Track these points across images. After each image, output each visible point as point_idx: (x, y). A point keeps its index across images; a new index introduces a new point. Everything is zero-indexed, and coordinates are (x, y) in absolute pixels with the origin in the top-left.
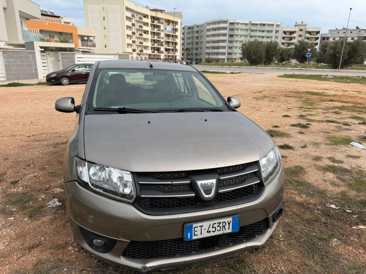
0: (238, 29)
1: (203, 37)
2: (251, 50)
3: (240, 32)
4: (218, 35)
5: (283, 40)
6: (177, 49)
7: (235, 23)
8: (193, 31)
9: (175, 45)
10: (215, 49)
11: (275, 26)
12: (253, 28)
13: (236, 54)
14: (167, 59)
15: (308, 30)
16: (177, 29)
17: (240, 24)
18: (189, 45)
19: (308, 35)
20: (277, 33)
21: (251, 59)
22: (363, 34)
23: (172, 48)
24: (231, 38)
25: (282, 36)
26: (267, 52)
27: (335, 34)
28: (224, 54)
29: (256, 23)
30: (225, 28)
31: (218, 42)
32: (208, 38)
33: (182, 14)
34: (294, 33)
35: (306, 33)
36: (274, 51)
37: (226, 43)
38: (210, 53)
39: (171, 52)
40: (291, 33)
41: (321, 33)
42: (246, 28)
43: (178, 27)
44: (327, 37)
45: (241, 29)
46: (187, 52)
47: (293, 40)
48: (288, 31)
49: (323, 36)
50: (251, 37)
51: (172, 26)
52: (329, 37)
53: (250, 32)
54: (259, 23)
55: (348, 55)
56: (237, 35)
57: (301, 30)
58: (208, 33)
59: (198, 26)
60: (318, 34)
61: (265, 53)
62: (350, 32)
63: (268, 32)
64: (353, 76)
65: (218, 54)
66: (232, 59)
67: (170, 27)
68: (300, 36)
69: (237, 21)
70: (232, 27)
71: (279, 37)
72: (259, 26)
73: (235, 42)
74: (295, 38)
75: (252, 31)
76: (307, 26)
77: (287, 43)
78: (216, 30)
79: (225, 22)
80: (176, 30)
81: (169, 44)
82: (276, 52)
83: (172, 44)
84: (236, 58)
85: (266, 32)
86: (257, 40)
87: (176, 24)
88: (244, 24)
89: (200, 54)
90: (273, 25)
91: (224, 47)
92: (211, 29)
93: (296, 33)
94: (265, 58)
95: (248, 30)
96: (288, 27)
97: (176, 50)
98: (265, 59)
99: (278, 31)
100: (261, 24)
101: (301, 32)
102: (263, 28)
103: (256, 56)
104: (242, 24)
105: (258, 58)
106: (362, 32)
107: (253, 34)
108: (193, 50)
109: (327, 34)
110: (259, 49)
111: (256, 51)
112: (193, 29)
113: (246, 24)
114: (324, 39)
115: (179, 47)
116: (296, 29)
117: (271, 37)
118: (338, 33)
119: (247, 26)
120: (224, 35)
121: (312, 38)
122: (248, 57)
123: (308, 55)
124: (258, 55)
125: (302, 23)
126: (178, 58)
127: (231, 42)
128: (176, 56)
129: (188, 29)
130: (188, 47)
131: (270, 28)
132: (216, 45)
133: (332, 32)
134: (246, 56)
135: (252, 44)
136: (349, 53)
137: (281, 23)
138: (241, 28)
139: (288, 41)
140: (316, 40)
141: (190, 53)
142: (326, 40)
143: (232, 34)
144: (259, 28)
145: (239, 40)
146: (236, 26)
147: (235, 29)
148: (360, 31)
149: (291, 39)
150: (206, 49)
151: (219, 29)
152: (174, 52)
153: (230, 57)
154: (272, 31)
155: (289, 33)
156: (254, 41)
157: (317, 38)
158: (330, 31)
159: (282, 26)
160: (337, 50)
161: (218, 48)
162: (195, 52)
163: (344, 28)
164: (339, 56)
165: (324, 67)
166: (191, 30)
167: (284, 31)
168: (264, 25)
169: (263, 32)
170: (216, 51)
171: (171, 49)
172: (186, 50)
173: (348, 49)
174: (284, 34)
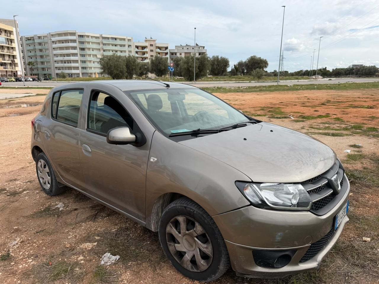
0: (89, 43)
1: (48, 49)
2: (112, 64)
3: (91, 46)
4: (67, 48)
5: (136, 54)
6: (17, 63)
7: (85, 36)
8: (35, 43)
9: (14, 58)
10: (65, 63)
11: (127, 40)
12: (105, 41)
13: (92, 69)
14: (5, 75)
15: (157, 45)
16: (14, 40)
17: (90, 37)
18: (31, 58)
19: (158, 50)
20: (130, 48)
21: (113, 74)
22: (202, 50)
23: (10, 62)
24: (82, 51)
25: (135, 50)
26: (128, 66)
27: (181, 50)
28: (77, 68)
29: (108, 37)
30: (74, 41)
31: (68, 55)
32: (54, 51)
33: (17, 23)
34: (145, 48)
35: (156, 48)
36: (133, 66)
37: (77, 56)
38: (60, 67)
39: (9, 66)
40: (143, 48)
41: (169, 48)
42: (97, 42)
43: (14, 37)
44: (175, 53)
45: (92, 43)
46: (30, 67)
47: (146, 54)
48: (140, 46)
49: (171, 51)
50: (104, 51)
51: (5, 36)
52: (176, 53)
53: (102, 45)
54: (110, 37)
55: (198, 68)
56: (89, 49)
57: (151, 45)
58: (54, 46)
59: (39, 37)
60: (167, 50)
61: (126, 67)
62: (192, 48)
63: (121, 46)
64: (210, 87)
65: (70, 68)
66: (87, 73)
67: (3, 37)
68: (152, 51)
69: (87, 34)
70: (82, 40)
71: (132, 52)
72: (110, 40)
73: (88, 56)
74: (147, 52)
75: (104, 44)
76: (156, 41)
77: (141, 57)
78: (63, 43)
79: (73, 34)
80: (12, 41)
81: (4, 57)
82: (135, 66)
83: (9, 58)
84: (92, 72)
85: (118, 46)
86: (116, 55)
87: (10, 34)
88: (95, 37)
89: (47, 68)
90: (124, 39)
91: (76, 61)
92: (57, 41)
93: (147, 48)
94: (127, 72)
95: (100, 43)
96: (139, 42)
97: (16, 65)
98: (127, 74)
99: (130, 45)
100: (112, 38)
101: (152, 47)
102: (115, 42)
103: (118, 70)
104: (92, 37)
105: (120, 72)
106: (200, 48)
107: (105, 48)
108: (37, 64)
109: (174, 50)
110: (119, 64)
111: (117, 65)
112: (34, 40)
113: (97, 38)
114: (172, 54)
115: (18, 61)
116: (147, 44)
117: (125, 51)
118: (183, 48)
119: (98, 39)
120: (75, 48)
121: (162, 53)
122: (110, 71)
123: (172, 69)
124: (119, 69)
125: (151, 38)
126: (19, 73)
127: (83, 56)
128: (17, 71)
129: (26, 40)
130: (30, 61)
131: (122, 43)
132: (66, 58)
133: (178, 48)
134: (107, 71)
135: (111, 58)
136: (199, 67)
137: (132, 38)
138: (92, 41)
139: (141, 55)
140: (166, 55)
141: (34, 68)
142: (174, 55)
143: (83, 47)
144: (111, 42)
145: (92, 53)
146: (87, 39)
147: (85, 42)
148: (199, 48)
149: (144, 53)
150: (55, 63)
151: (67, 41)
152: (13, 67)
153: (85, 71)
154: (125, 45)
155: (141, 48)
156: (112, 56)
157: (166, 54)
158: (176, 46)
159: (133, 41)
160: (190, 64)
161: (69, 62)
162: (40, 66)
163: (187, 45)
164: (192, 69)
165: (180, 80)
166: (31, 42)
167: (136, 46)
168: (116, 39)
169: (116, 46)
170: (67, 65)
171: (8, 63)
172: (29, 65)
173: (198, 64)
174: (136, 49)
